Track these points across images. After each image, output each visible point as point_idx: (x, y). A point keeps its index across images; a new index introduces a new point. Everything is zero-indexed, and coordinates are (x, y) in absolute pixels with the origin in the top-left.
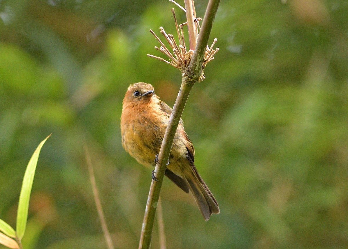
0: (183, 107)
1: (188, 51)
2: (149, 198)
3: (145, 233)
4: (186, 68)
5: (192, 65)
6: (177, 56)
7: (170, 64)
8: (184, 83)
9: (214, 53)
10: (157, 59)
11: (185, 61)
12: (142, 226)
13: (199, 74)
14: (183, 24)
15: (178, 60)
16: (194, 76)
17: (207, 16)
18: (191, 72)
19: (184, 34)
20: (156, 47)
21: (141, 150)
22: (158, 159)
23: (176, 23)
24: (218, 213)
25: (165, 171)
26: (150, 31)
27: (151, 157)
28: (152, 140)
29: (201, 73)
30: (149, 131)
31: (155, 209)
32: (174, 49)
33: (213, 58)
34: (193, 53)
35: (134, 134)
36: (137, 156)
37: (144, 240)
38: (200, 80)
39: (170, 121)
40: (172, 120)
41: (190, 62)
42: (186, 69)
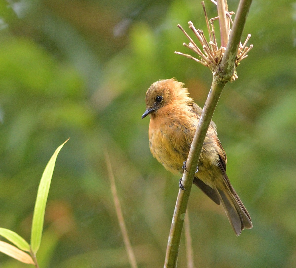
0: (213, 109)
1: (219, 48)
2: (176, 209)
3: (172, 247)
4: (217, 66)
5: (224, 64)
6: (207, 54)
7: (199, 62)
8: (214, 83)
9: (248, 50)
10: (186, 56)
11: (216, 59)
12: (168, 239)
13: (231, 74)
14: (214, 19)
15: (208, 58)
16: (226, 75)
17: (240, 10)
18: (222, 71)
19: (215, 29)
20: (184, 44)
21: (169, 155)
22: (186, 166)
23: (206, 17)
24: (250, 228)
25: (193, 179)
26: (178, 26)
27: (179, 163)
28: (182, 144)
29: (234, 72)
30: (178, 134)
31: (183, 221)
32: (204, 46)
33: (247, 56)
34: (224, 50)
35: (162, 137)
36: (164, 162)
37: (170, 255)
38: (232, 80)
39: (199, 124)
40: (202, 123)
41: (221, 60)
42: (217, 68)
